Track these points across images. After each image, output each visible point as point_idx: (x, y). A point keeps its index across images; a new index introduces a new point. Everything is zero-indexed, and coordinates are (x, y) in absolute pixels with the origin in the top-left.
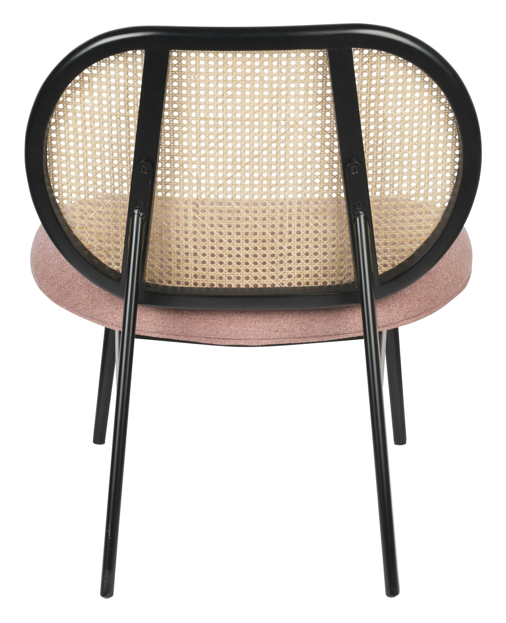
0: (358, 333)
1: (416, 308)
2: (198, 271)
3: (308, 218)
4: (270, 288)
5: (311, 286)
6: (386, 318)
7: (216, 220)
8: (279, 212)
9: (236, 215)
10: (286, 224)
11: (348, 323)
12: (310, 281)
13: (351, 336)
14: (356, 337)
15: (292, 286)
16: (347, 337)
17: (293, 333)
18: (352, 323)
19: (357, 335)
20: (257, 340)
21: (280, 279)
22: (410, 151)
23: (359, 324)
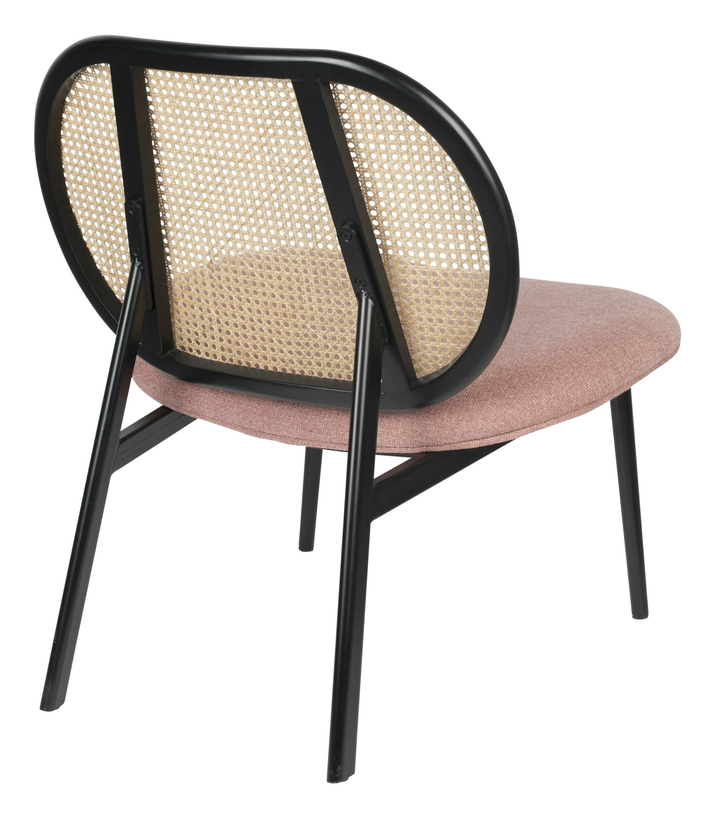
0: (404, 449)
1: (479, 428)
2: (224, 342)
3: (328, 292)
4: (299, 375)
5: (344, 380)
6: (437, 434)
7: (232, 282)
8: (295, 281)
9: (250, 279)
10: (305, 297)
11: (390, 434)
12: (342, 374)
13: (396, 451)
14: (404, 454)
15: (323, 377)
16: (392, 452)
17: (329, 437)
18: (395, 435)
19: (404, 452)
20: (292, 439)
21: (308, 366)
22: (432, 221)
23: (404, 437)
